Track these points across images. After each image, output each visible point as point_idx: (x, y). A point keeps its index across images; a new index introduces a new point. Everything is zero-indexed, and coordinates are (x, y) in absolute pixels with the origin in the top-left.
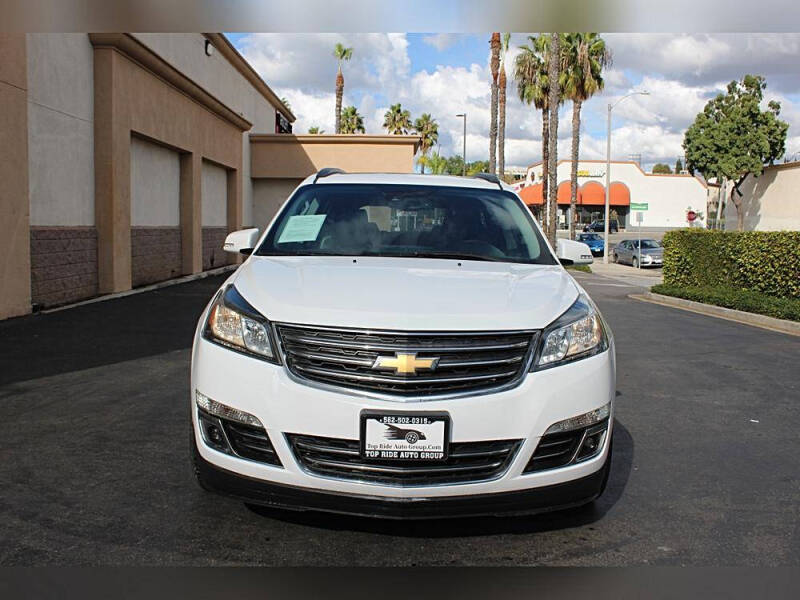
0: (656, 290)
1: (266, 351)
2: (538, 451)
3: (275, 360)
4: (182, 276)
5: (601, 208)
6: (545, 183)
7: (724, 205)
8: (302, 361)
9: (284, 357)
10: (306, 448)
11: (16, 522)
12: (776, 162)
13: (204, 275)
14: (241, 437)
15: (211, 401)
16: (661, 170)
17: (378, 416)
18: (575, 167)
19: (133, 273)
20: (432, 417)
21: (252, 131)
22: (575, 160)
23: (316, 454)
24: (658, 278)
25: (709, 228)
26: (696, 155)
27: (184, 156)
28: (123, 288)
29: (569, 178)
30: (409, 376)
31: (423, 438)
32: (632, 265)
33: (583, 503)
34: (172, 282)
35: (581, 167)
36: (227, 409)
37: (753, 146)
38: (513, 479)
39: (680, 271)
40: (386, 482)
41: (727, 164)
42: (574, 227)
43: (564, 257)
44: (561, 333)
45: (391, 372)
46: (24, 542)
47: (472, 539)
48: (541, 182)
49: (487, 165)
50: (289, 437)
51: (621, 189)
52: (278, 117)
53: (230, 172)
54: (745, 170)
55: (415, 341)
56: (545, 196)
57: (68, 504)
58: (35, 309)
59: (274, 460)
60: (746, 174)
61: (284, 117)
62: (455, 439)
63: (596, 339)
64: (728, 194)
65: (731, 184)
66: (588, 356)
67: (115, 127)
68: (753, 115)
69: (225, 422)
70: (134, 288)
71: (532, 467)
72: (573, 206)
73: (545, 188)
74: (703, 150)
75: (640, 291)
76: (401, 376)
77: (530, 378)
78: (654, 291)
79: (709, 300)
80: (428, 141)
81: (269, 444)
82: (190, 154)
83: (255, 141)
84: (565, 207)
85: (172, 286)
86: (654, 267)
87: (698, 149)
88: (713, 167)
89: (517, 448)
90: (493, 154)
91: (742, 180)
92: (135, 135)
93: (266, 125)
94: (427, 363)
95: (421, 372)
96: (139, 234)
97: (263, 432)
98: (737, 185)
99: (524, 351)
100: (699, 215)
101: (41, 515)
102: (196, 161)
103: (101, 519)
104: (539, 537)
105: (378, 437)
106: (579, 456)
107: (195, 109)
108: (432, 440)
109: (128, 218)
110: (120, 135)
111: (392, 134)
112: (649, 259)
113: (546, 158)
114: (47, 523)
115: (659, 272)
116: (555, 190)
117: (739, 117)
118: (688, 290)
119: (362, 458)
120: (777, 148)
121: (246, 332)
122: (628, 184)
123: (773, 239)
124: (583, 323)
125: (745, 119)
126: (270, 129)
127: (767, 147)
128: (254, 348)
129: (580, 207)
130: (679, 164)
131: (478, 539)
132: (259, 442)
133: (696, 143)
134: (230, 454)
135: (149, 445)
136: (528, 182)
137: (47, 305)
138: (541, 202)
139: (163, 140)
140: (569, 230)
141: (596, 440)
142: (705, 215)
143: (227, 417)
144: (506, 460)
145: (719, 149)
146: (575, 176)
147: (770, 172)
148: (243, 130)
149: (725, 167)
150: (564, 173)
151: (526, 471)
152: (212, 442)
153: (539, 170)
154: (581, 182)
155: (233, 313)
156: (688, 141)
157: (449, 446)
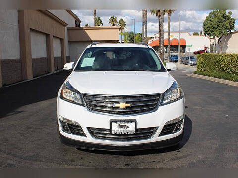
0: (195, 73)
1: (80, 102)
2: (163, 130)
3: (83, 105)
4: (48, 73)
5: (178, 47)
6: (160, 39)
7: (215, 45)
8: (91, 105)
9: (86, 104)
10: (94, 131)
11: (6, 155)
12: (232, 31)
13: (55, 72)
14: (73, 128)
15: (64, 118)
16: (196, 34)
17: (115, 121)
18: (169, 34)
19: (33, 73)
20: (131, 121)
21: (68, 26)
22: (169, 32)
23: (96, 133)
24: (195, 69)
25: (211, 52)
26: (207, 30)
27: (47, 35)
28: (30, 77)
29: (167, 37)
30: (124, 109)
31: (129, 127)
32: (187, 64)
33: (176, 144)
34: (45, 75)
35: (171, 34)
36: (69, 120)
37: (224, 26)
38: (156, 138)
39: (202, 66)
40: (118, 141)
41: (216, 32)
42: (169, 53)
43: (168, 68)
44: (169, 94)
45: (118, 108)
46: (9, 162)
47: (143, 156)
48: (158, 39)
49: (141, 34)
50: (88, 128)
51: (183, 40)
52: (76, 21)
53: (62, 40)
54: (222, 34)
55: (125, 98)
56: (160, 43)
57: (21, 149)
58: (4, 85)
59: (84, 135)
60: (222, 35)
61: (78, 22)
62: (138, 127)
63: (179, 95)
64: (217, 41)
65: (218, 38)
66: (177, 100)
67: (25, 27)
68: (224, 17)
69: (68, 124)
70: (34, 77)
71: (161, 134)
72: (169, 46)
73: (160, 41)
74: (209, 28)
75: (190, 73)
76: (121, 109)
77: (160, 108)
78: (194, 73)
79: (212, 76)
80: (123, 27)
81: (82, 130)
82: (49, 34)
83: (69, 29)
84: (166, 47)
85: (46, 76)
86: (194, 65)
87: (207, 28)
88: (212, 33)
89: (157, 129)
90: (143, 31)
91: (221, 37)
92: (32, 29)
93: (72, 24)
94: (129, 105)
95: (127, 108)
96: (34, 61)
97: (80, 127)
98: (219, 39)
99: (158, 100)
100: (208, 48)
101: (13, 153)
102: (51, 37)
103: (31, 153)
104: (163, 154)
105: (115, 128)
106: (175, 130)
107: (50, 20)
108: (131, 128)
109: (31, 55)
110: (27, 30)
111: (111, 26)
112: (193, 63)
113: (160, 32)
114: (15, 156)
115: (196, 67)
116: (163, 42)
117: (220, 17)
118: (205, 72)
119: (111, 134)
120: (232, 27)
121: (73, 96)
122: (185, 39)
123: (231, 56)
124: (175, 90)
125: (222, 18)
126: (73, 25)
127: (229, 27)
128: (76, 102)
129: (171, 46)
130: (201, 32)
131: (145, 156)
132: (79, 130)
133: (207, 26)
134: (70, 133)
135: (43, 129)
136: (154, 39)
137: (7, 84)
138: (159, 45)
139: (41, 31)
140: (168, 54)
141: (180, 125)
142: (210, 48)
143: (68, 122)
144: (153, 133)
145: (214, 28)
146: (169, 37)
147: (230, 34)
148: (66, 26)
149: (216, 33)
150: (166, 36)
151: (160, 136)
152: (65, 130)
153: (158, 35)
154: (171, 38)
155: (69, 91)
156: (204, 25)
157: (137, 129)
